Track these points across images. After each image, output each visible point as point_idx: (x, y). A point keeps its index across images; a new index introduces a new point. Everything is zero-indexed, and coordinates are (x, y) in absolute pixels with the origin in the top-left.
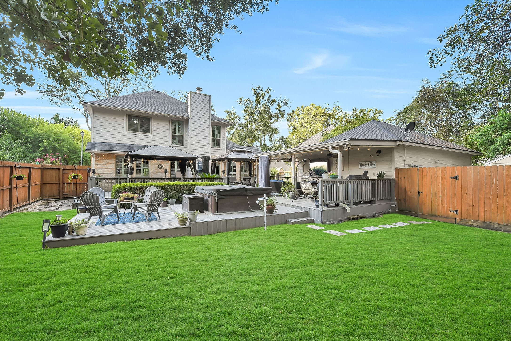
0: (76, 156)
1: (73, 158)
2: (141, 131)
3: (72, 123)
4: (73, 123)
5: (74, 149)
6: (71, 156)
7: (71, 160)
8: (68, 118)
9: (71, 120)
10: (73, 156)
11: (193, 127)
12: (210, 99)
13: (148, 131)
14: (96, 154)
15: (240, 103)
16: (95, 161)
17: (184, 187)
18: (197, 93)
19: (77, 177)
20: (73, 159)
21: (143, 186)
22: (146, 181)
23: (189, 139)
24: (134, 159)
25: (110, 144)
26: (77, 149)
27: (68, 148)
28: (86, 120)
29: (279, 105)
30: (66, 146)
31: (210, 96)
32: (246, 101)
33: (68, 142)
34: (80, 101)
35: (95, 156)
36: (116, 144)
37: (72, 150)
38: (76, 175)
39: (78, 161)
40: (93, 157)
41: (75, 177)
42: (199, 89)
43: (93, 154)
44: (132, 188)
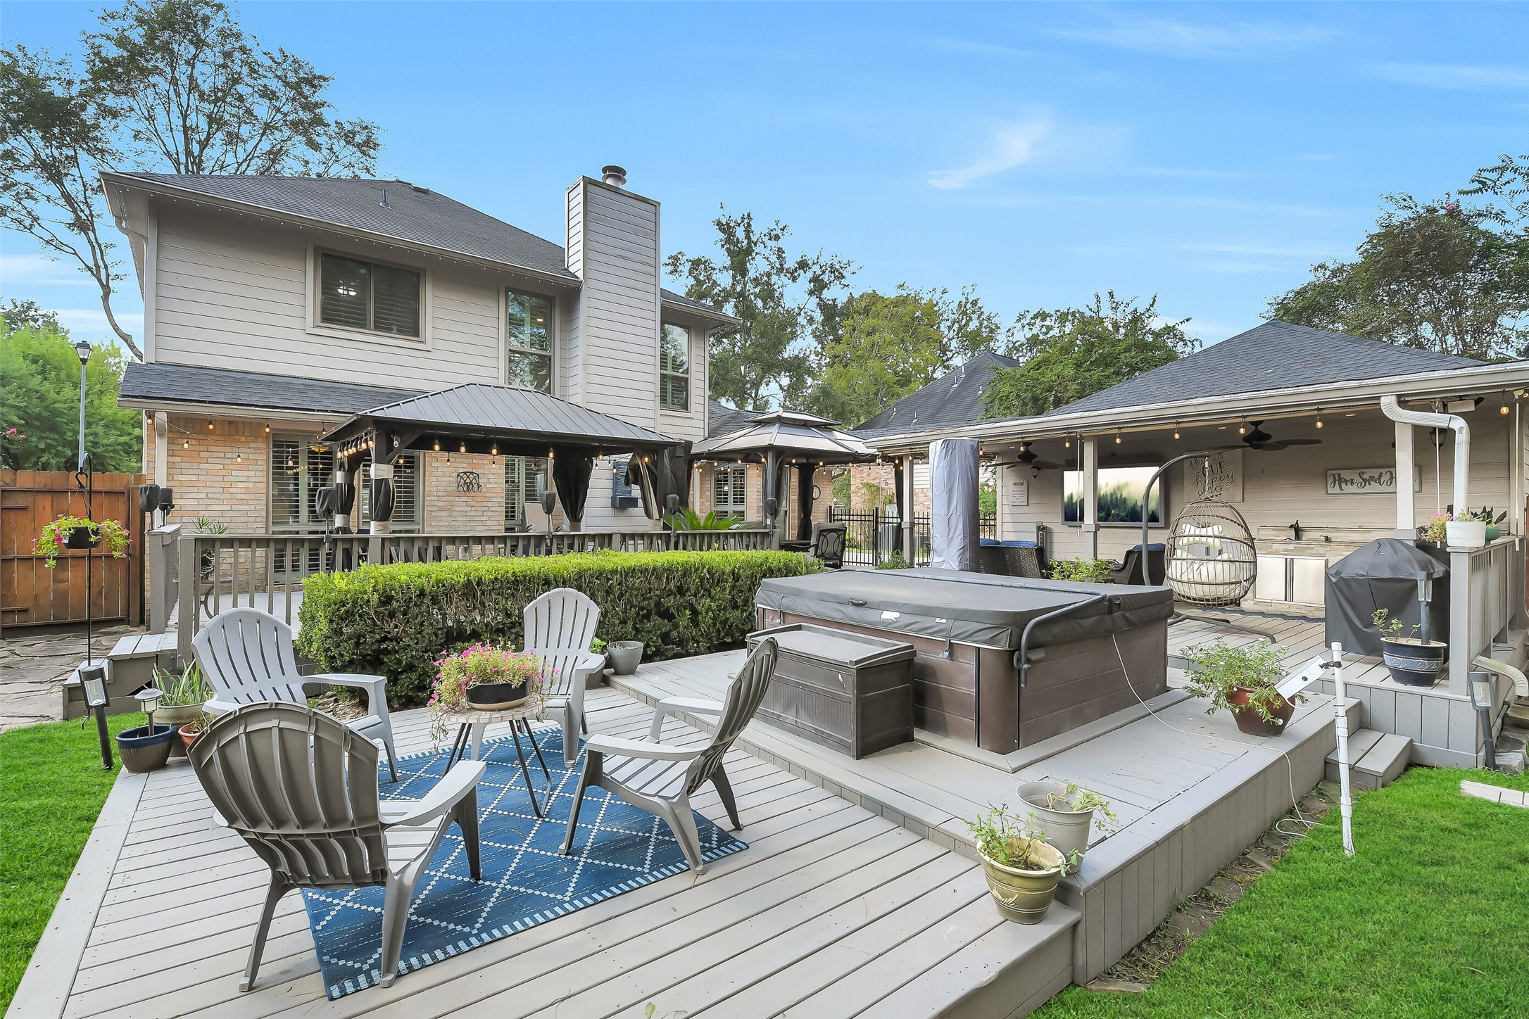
0: (54, 440)
1: (42, 446)
2: (377, 328)
3: (36, 321)
4: (40, 322)
5: (46, 414)
6: (34, 439)
7: (33, 454)
8: (19, 304)
9: (32, 313)
10: (43, 438)
11: (593, 322)
12: (657, 214)
13: (412, 329)
14: (173, 418)
15: (671, 273)
16: (171, 453)
17: (659, 578)
18: (609, 188)
19: (93, 539)
20: (43, 451)
21: (479, 584)
22: (448, 549)
23: (579, 370)
24: (396, 444)
25: (241, 376)
26: (57, 413)
27: (19, 408)
28: (101, 293)
29: (816, 279)
30: (11, 401)
31: (656, 205)
32: (696, 264)
33: (20, 388)
34: (78, 217)
35: (170, 431)
36: (267, 378)
37: (39, 417)
38: (86, 523)
39: (64, 460)
40: (161, 435)
41: (79, 538)
42: (616, 172)
43: (162, 417)
44: (422, 593)
